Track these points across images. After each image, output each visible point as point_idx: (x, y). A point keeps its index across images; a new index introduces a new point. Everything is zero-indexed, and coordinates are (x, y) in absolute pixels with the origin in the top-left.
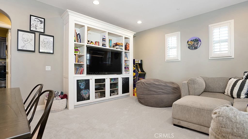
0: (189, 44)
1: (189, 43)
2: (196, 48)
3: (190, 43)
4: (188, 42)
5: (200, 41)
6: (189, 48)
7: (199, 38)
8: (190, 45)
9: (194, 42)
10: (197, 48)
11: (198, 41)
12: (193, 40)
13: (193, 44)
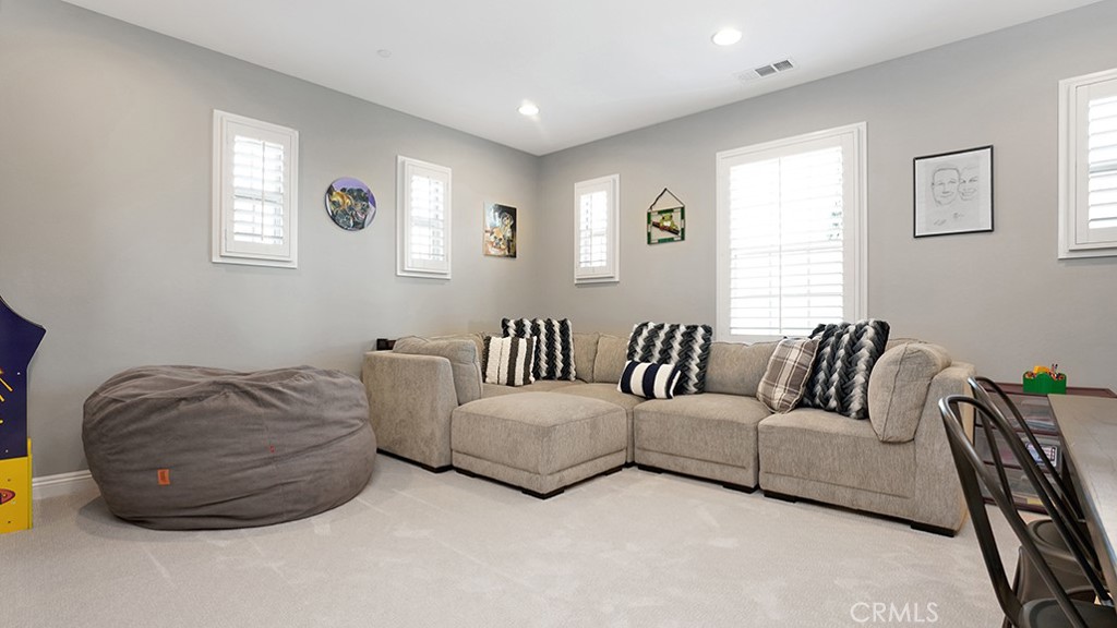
0: (334, 203)
1: (336, 198)
2: (359, 225)
3: (341, 200)
4: (330, 191)
5: (374, 205)
6: (333, 218)
7: (369, 191)
8: (340, 206)
9: (354, 198)
10: (363, 227)
11: (365, 199)
12: (351, 192)
13: (351, 208)
